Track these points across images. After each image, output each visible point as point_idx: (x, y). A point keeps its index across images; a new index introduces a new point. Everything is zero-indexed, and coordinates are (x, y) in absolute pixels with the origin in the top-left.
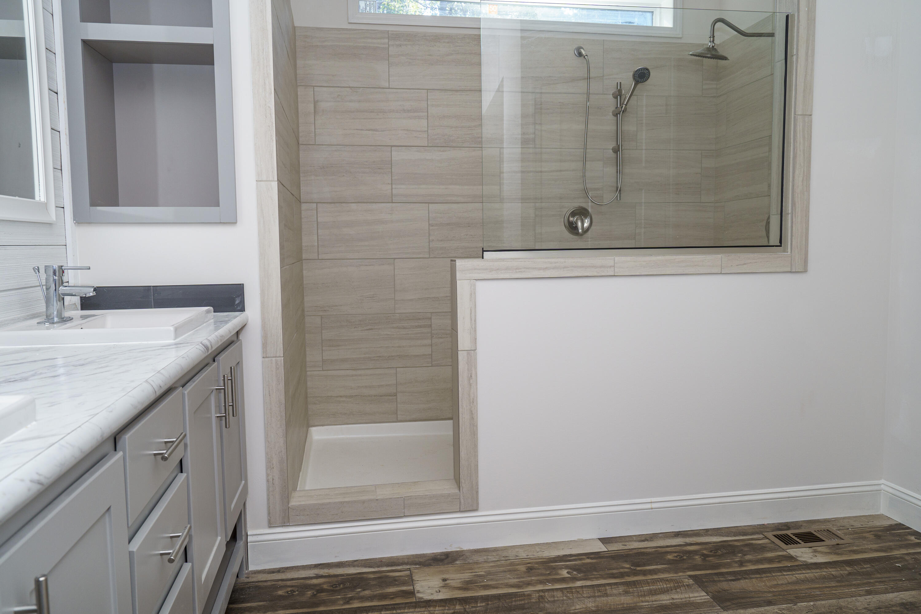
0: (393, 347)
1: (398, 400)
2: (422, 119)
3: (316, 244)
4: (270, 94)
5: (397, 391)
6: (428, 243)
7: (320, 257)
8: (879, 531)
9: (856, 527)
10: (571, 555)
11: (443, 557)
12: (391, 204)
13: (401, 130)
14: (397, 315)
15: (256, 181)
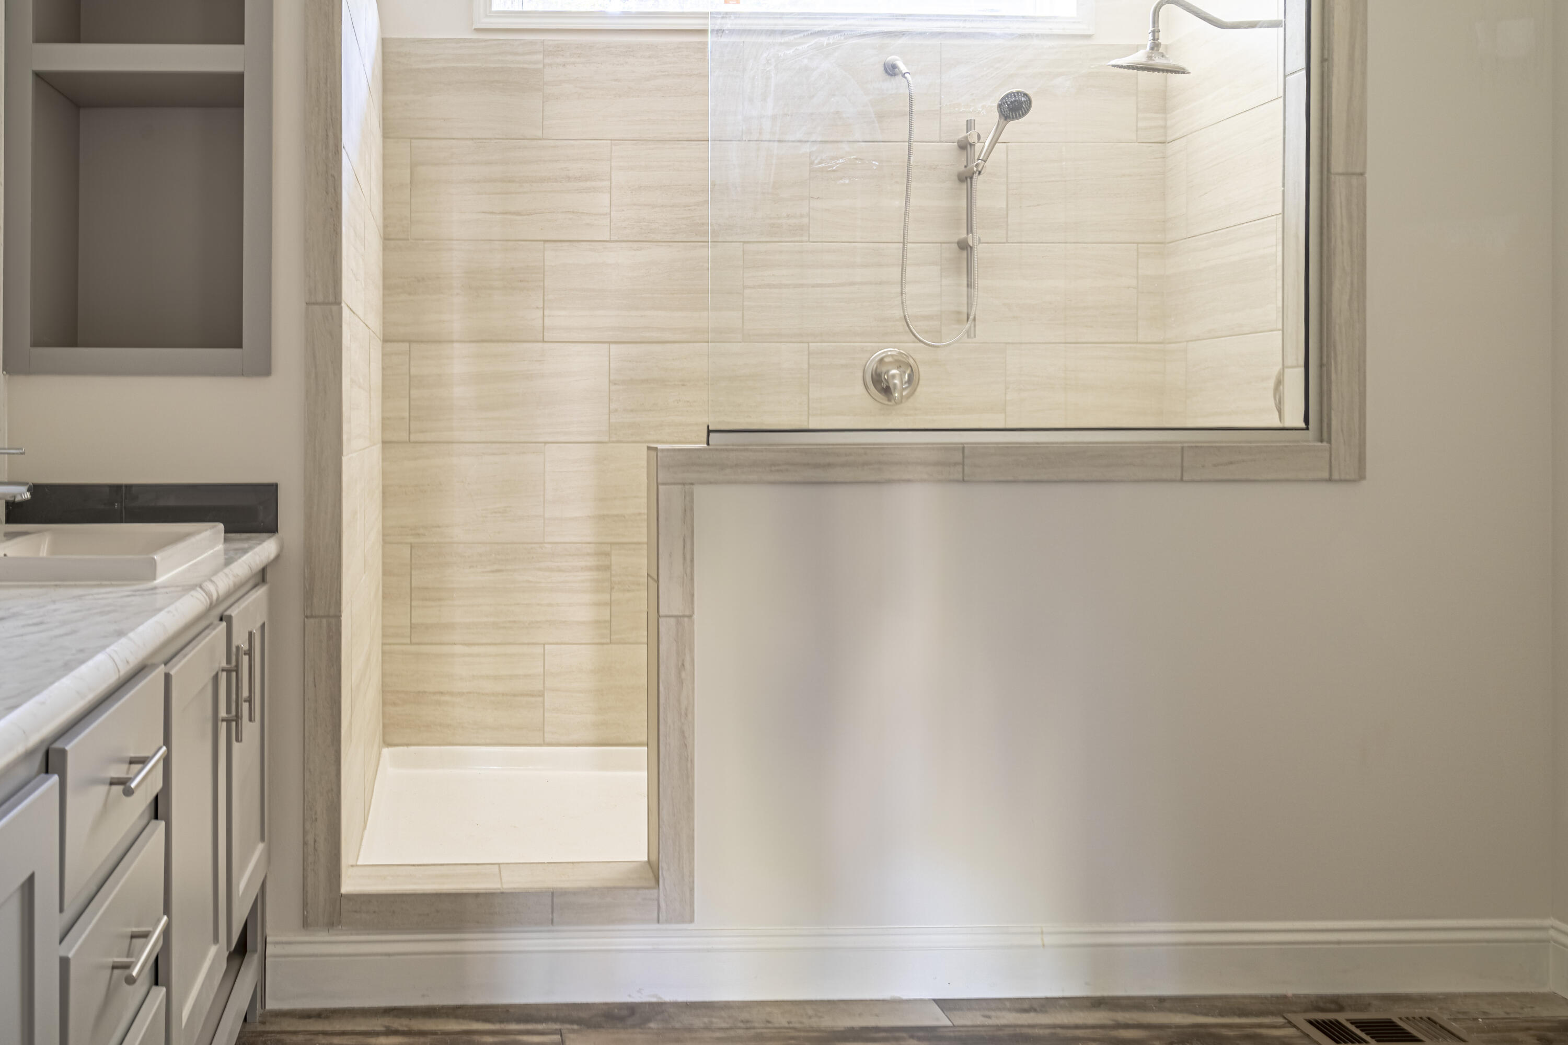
0: (539, 605)
1: (546, 704)
2: (600, 192)
3: (407, 415)
4: (335, 153)
5: (544, 687)
6: (607, 416)
7: (413, 438)
8: (1549, 1029)
9: (1494, 1016)
10: (877, 1029)
11: (625, 1012)
12: (540, 345)
13: (563, 212)
14: (549, 546)
15: (307, 304)
